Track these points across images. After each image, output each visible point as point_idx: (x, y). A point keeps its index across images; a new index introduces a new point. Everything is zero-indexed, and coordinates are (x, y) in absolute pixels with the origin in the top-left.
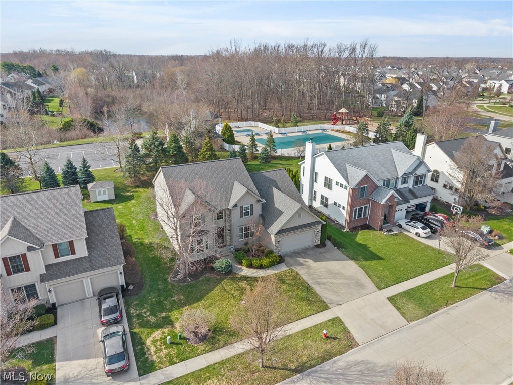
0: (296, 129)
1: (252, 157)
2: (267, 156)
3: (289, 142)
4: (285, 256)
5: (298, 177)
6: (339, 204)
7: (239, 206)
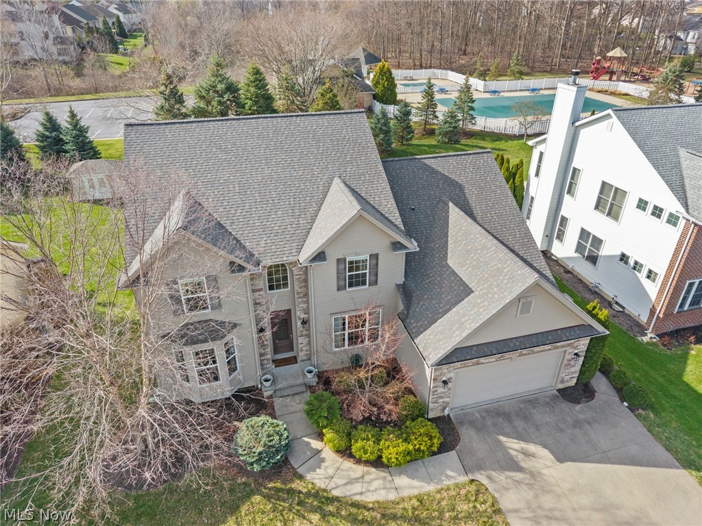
0: (519, 84)
1: (424, 130)
2: (455, 127)
3: (503, 107)
4: (462, 423)
5: (521, 176)
6: (636, 263)
7: (332, 256)
